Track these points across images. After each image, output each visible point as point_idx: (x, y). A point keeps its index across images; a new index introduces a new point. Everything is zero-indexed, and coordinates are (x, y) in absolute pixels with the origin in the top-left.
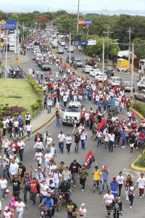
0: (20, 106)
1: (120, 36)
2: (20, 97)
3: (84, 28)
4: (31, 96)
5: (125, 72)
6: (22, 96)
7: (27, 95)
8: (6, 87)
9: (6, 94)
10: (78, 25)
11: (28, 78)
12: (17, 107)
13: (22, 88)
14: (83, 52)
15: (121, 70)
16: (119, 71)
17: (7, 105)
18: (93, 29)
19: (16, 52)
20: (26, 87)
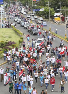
0: (12, 41)
1: (54, 6)
2: (11, 37)
3: (36, 3)
4: (16, 36)
5: (59, 23)
6: (12, 36)
7: (14, 36)
8: (3, 32)
9: (4, 36)
10: (33, 1)
11: (13, 28)
12: (11, 42)
13: (11, 33)
14: (36, 14)
15: (56, 22)
16: (55, 23)
17: (7, 41)
18: (41, 3)
19: (4, 15)
20: (13, 32)
